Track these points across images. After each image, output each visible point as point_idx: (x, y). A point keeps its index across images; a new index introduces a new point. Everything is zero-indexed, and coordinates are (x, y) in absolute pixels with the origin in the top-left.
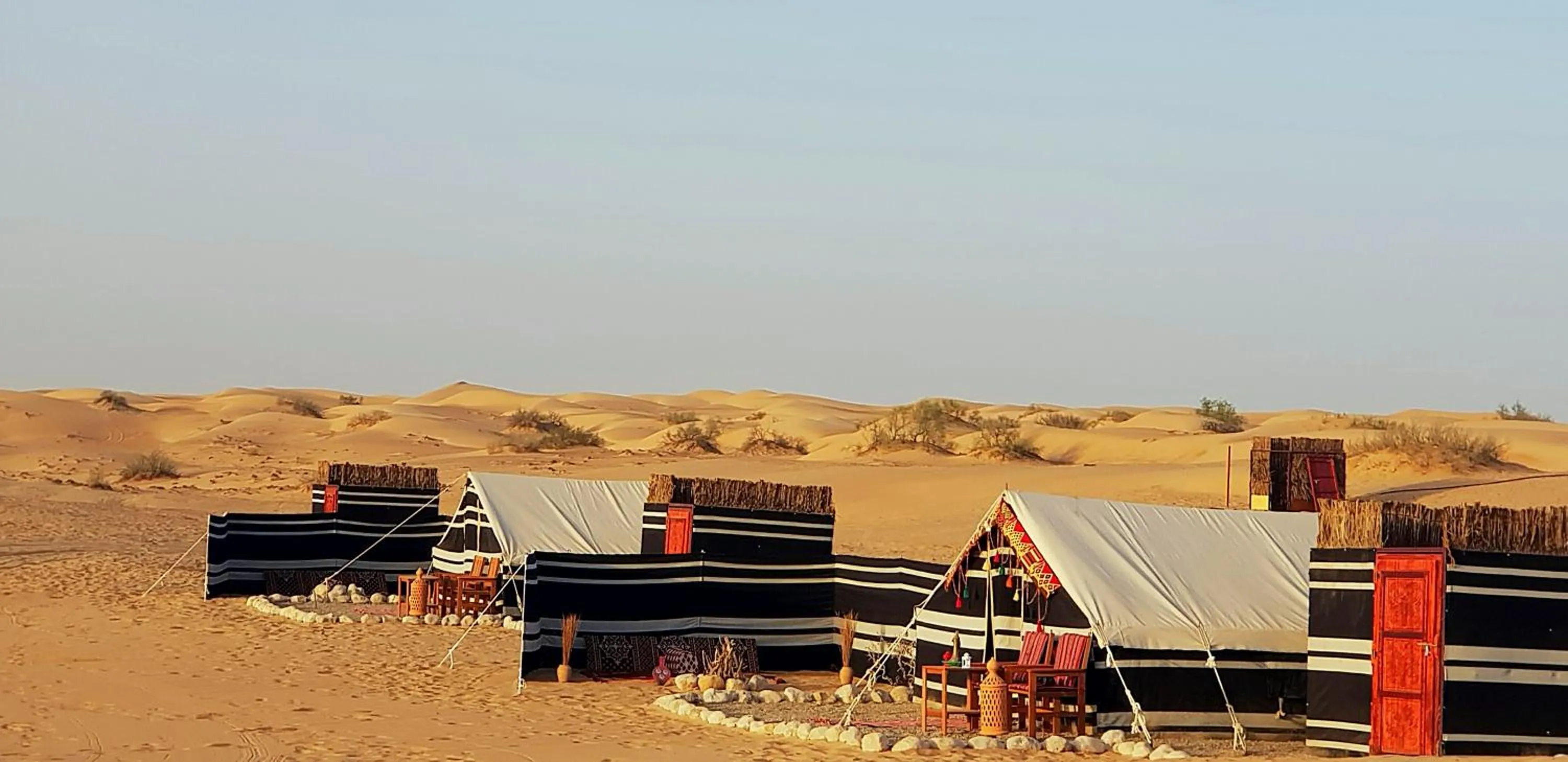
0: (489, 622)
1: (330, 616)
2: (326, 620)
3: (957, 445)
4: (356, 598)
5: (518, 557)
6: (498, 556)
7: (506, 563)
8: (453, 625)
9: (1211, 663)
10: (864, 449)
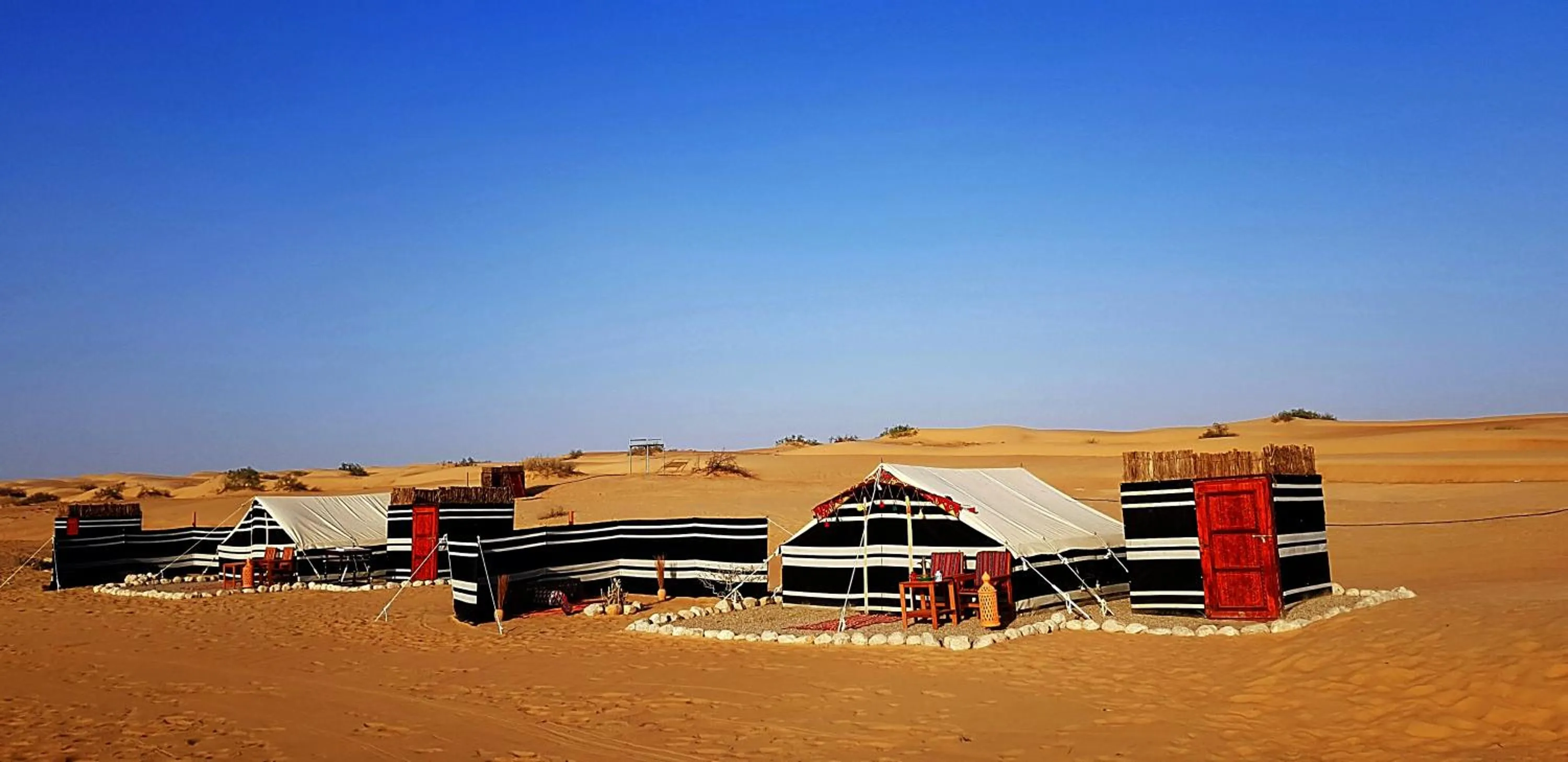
0: (301, 587)
1: (196, 593)
2: (193, 597)
3: (266, 487)
4: (164, 581)
5: (306, 545)
6: (293, 545)
7: (300, 550)
8: (277, 591)
9: (1066, 561)
10: (221, 491)
